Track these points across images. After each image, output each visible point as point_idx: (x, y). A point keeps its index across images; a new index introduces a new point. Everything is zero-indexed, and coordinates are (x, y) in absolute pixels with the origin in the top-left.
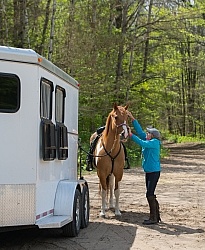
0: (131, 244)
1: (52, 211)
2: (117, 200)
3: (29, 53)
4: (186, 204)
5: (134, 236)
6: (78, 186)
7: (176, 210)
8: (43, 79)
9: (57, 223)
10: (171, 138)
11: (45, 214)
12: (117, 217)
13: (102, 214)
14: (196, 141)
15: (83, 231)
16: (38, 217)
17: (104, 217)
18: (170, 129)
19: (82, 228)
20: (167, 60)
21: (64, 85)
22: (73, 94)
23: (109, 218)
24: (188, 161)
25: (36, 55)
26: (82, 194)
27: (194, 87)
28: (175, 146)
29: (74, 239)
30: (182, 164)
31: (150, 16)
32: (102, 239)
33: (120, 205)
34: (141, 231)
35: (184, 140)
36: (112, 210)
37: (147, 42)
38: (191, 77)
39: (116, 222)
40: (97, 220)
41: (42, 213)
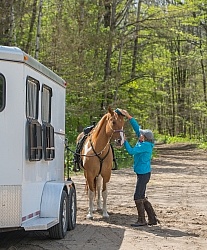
0: (119, 246)
1: (37, 213)
3: (15, 51)
4: (174, 206)
5: (122, 238)
6: (65, 187)
7: (164, 212)
8: (29, 78)
9: (43, 225)
10: (160, 139)
11: (30, 216)
12: (105, 219)
13: (89, 215)
14: (185, 142)
15: (70, 233)
16: (24, 219)
17: (91, 218)
18: (160, 129)
19: (68, 230)
20: (156, 59)
21: (50, 83)
22: (60, 93)
23: (96, 220)
24: (178, 162)
25: (22, 53)
26: (69, 195)
27: (184, 86)
28: (164, 146)
29: (60, 242)
30: (172, 164)
31: (139, 13)
32: (89, 241)
33: (108, 207)
34: (129, 233)
35: (174, 141)
36: (100, 211)
37: (136, 41)
38: (181, 76)
39: (104, 224)
40: (85, 222)
41: (27, 215)
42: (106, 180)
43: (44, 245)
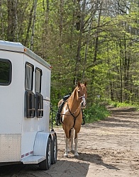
0: (85, 175)
1: (31, 153)
2: (76, 145)
3: (18, 45)
4: (122, 148)
5: (87, 170)
6: (50, 135)
7: (115, 153)
8: (27, 63)
9: (36, 160)
10: (112, 104)
11: (27, 154)
12: (76, 157)
13: (65, 154)
14: (129, 106)
15: (53, 166)
16: (22, 156)
18: (112, 98)
19: (52, 164)
20: (110, 51)
21: (41, 67)
22: (47, 73)
23: (70, 158)
24: (124, 119)
25: (23, 47)
26: (52, 141)
27: (128, 69)
28: (115, 109)
29: (46, 172)
30: (120, 121)
31: (99, 20)
32: (65, 172)
33: (78, 149)
34: (92, 166)
35: (121, 105)
36: (73, 152)
37: (97, 39)
38: (127, 63)
39: (75, 160)
40: (63, 159)
41: (25, 153)
42: (77, 131)
43: (36, 174)
